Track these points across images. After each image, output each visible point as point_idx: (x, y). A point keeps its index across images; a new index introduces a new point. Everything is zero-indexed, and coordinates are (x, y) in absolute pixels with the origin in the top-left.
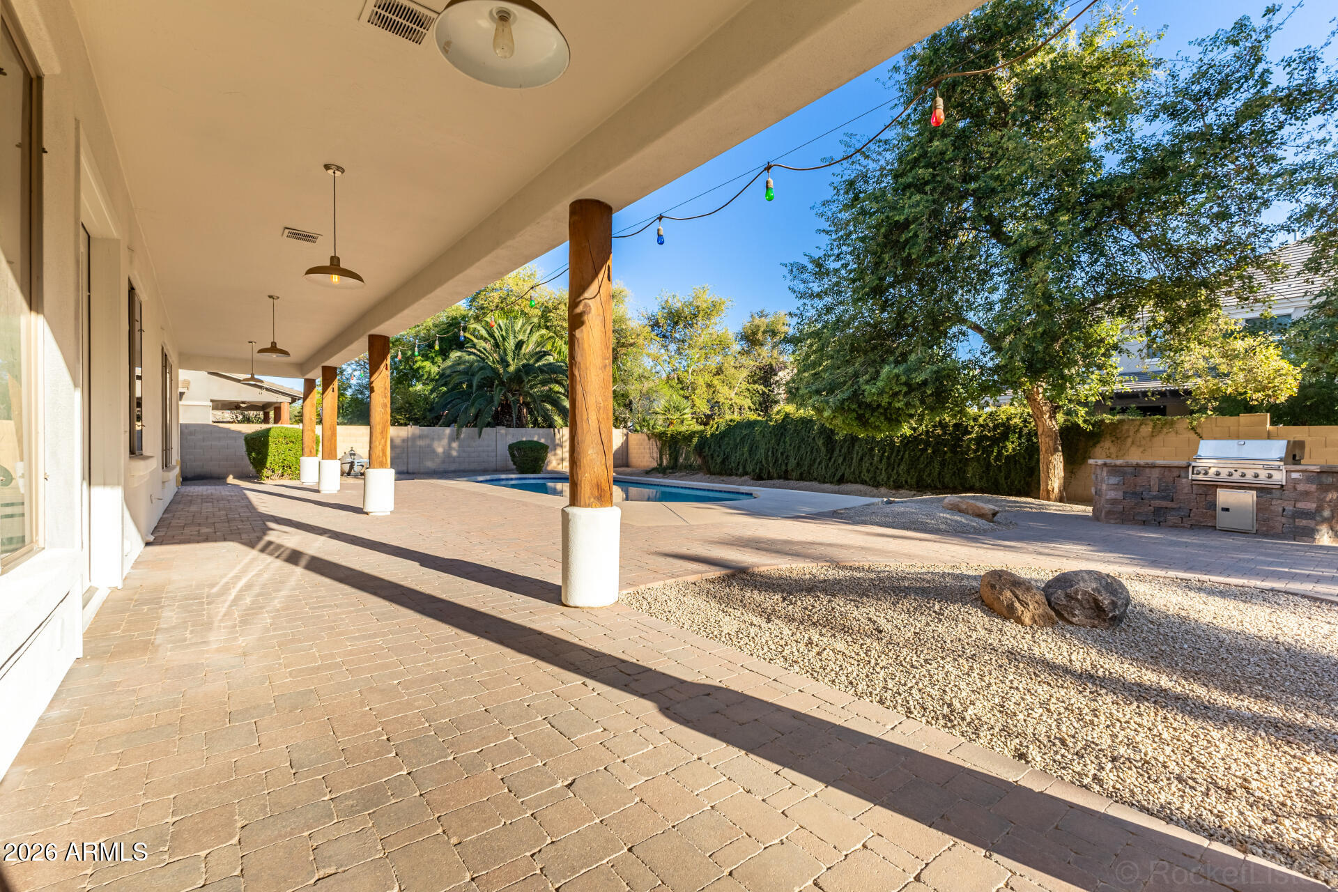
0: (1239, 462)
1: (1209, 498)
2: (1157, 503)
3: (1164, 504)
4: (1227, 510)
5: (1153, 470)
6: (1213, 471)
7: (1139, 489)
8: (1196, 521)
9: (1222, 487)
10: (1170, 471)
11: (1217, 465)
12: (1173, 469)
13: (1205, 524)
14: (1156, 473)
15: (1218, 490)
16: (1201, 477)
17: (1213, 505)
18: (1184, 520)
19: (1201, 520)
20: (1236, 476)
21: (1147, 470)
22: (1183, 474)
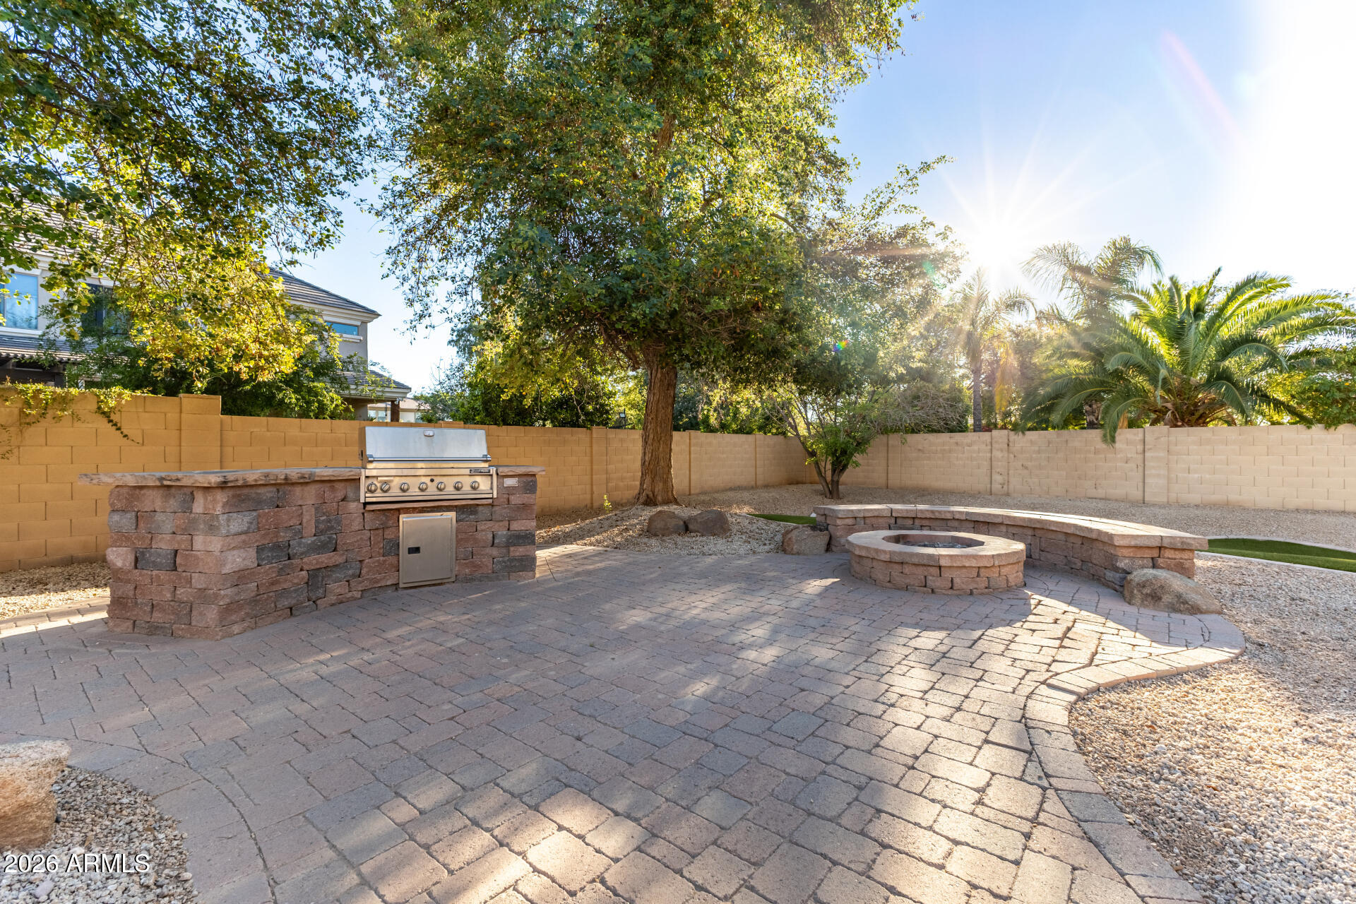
0: (437, 465)
1: (389, 534)
2: (314, 560)
3: (326, 559)
4: (417, 550)
5: (307, 488)
6: (396, 482)
7: (284, 536)
8: (370, 580)
9: (407, 511)
10: (333, 489)
11: (399, 472)
12: (337, 485)
13: (383, 584)
14: (308, 496)
15: (403, 518)
16: (378, 496)
17: (393, 547)
18: (353, 584)
19: (378, 577)
20: (432, 490)
21: (298, 490)
22: (351, 495)
